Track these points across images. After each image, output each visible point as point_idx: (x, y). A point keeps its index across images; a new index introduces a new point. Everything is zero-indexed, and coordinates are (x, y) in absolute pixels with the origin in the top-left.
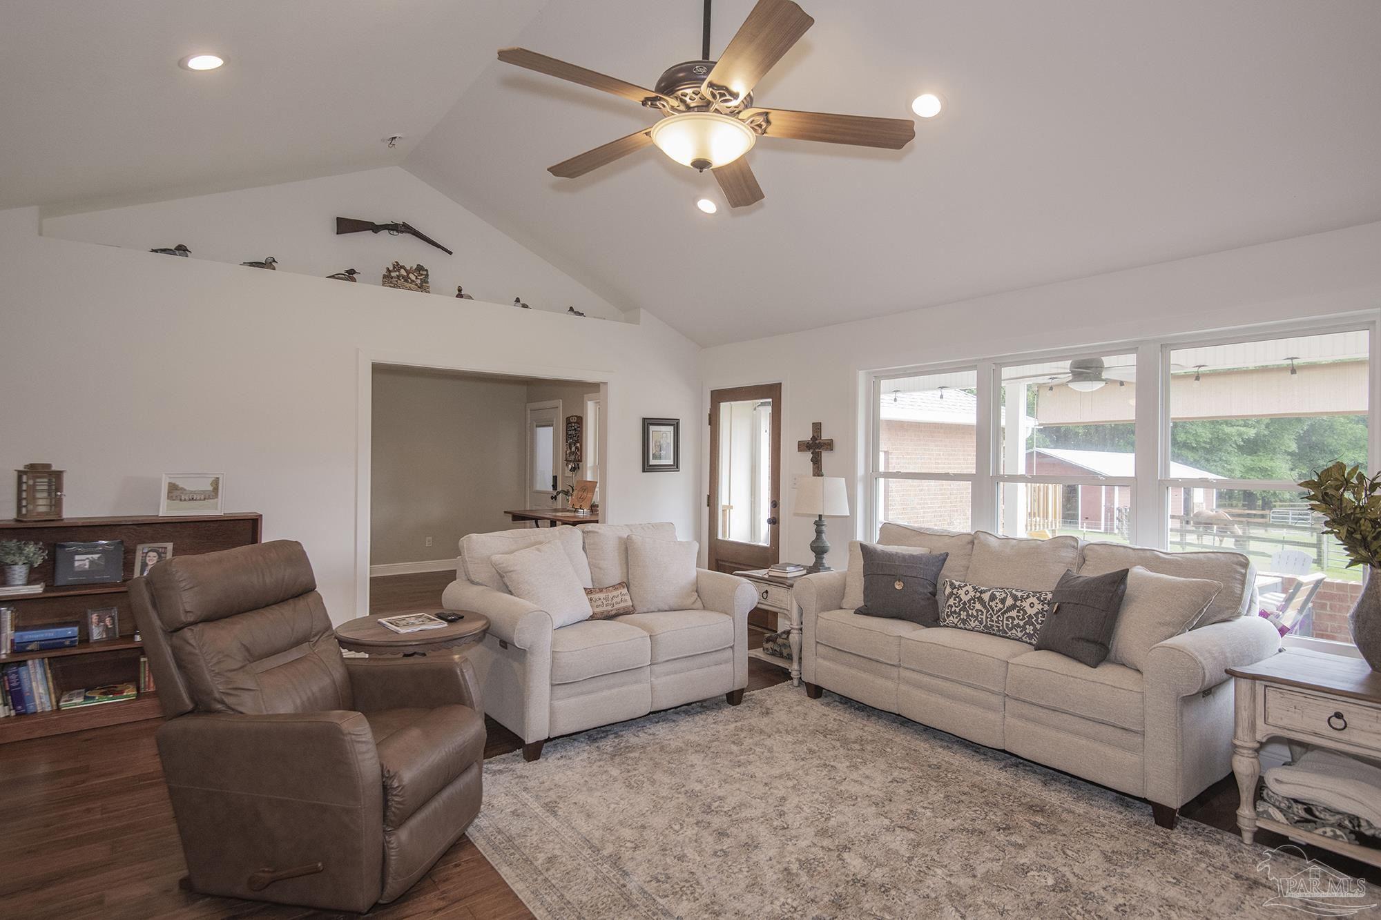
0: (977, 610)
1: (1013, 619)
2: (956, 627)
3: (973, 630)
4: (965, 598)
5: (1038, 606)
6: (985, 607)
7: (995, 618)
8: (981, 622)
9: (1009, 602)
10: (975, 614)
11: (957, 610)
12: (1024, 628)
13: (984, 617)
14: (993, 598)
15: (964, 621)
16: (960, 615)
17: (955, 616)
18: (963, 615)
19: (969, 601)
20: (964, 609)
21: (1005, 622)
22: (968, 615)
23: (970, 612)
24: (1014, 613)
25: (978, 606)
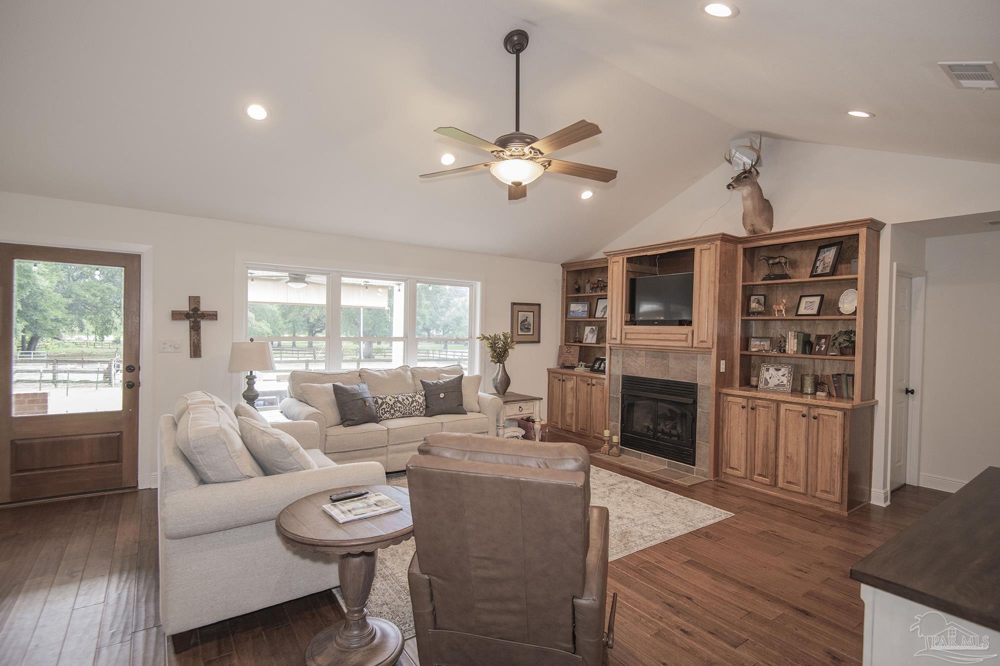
0: (399, 407)
1: (415, 406)
2: (388, 419)
3: (397, 417)
4: (391, 403)
5: (422, 398)
6: (402, 404)
7: (408, 409)
8: (401, 413)
9: (410, 400)
10: (398, 409)
11: (389, 410)
12: (420, 409)
13: (403, 409)
14: (403, 400)
15: (393, 415)
16: (390, 412)
17: (388, 413)
18: (392, 411)
19: (394, 403)
20: (392, 408)
21: (412, 409)
22: (395, 411)
23: (396, 409)
24: (415, 404)
25: (399, 405)
